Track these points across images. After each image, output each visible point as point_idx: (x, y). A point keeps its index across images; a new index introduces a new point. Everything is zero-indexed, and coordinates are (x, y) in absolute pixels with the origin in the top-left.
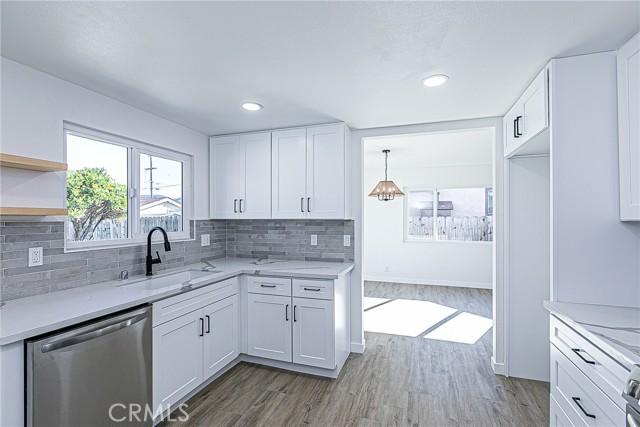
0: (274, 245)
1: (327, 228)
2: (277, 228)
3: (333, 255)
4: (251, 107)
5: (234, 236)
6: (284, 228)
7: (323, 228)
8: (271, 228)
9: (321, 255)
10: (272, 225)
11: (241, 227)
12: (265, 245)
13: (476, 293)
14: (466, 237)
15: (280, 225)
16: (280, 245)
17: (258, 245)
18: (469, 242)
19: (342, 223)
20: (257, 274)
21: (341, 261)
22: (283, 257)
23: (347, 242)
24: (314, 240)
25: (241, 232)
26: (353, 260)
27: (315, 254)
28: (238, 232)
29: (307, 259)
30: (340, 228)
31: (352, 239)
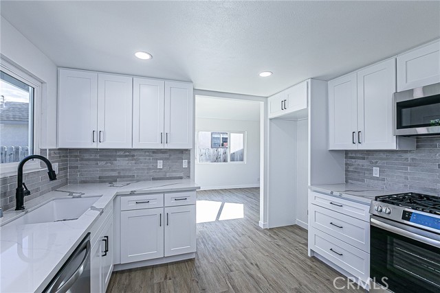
0: (123, 170)
1: (170, 155)
2: (126, 156)
3: (174, 175)
4: (142, 56)
5: (78, 164)
6: (133, 156)
7: (166, 156)
8: (120, 156)
9: (165, 175)
10: (122, 153)
11: (87, 156)
12: (113, 170)
13: (221, 191)
14: (207, 160)
15: (129, 153)
16: (130, 170)
17: (105, 170)
18: (209, 163)
19: (182, 151)
20: (132, 193)
21: (181, 178)
22: (132, 179)
23: (185, 165)
24: (160, 164)
25: (86, 160)
26: (189, 177)
27: (161, 175)
28: (82, 160)
29: (154, 179)
30: (180, 155)
31: (189, 163)
